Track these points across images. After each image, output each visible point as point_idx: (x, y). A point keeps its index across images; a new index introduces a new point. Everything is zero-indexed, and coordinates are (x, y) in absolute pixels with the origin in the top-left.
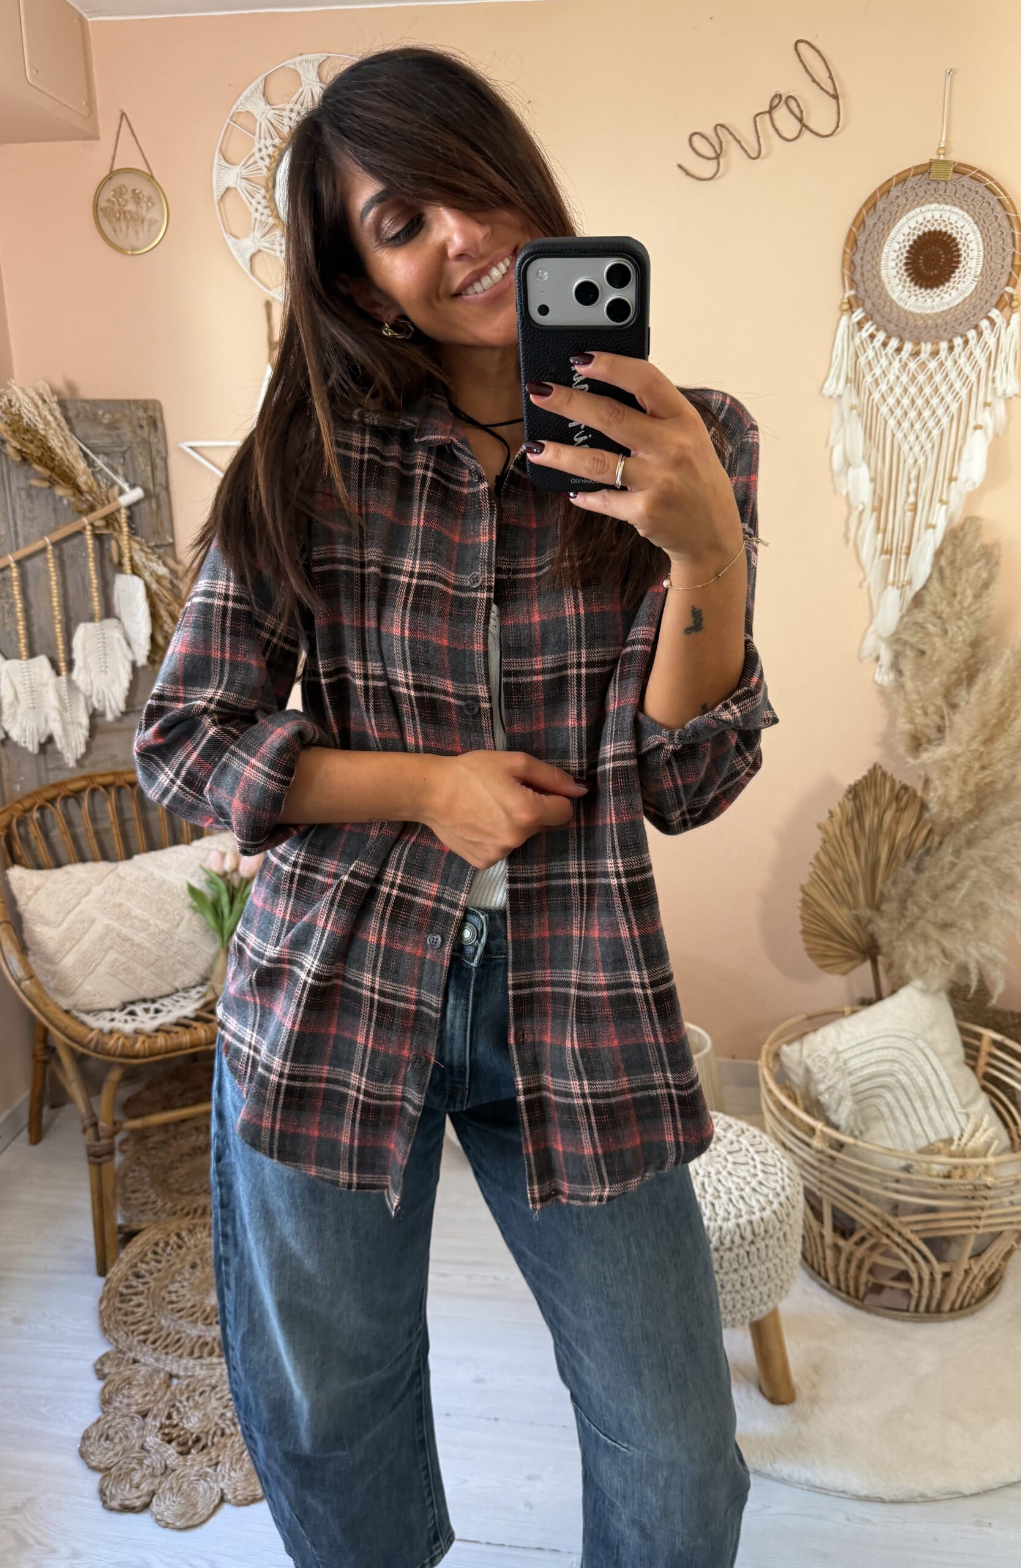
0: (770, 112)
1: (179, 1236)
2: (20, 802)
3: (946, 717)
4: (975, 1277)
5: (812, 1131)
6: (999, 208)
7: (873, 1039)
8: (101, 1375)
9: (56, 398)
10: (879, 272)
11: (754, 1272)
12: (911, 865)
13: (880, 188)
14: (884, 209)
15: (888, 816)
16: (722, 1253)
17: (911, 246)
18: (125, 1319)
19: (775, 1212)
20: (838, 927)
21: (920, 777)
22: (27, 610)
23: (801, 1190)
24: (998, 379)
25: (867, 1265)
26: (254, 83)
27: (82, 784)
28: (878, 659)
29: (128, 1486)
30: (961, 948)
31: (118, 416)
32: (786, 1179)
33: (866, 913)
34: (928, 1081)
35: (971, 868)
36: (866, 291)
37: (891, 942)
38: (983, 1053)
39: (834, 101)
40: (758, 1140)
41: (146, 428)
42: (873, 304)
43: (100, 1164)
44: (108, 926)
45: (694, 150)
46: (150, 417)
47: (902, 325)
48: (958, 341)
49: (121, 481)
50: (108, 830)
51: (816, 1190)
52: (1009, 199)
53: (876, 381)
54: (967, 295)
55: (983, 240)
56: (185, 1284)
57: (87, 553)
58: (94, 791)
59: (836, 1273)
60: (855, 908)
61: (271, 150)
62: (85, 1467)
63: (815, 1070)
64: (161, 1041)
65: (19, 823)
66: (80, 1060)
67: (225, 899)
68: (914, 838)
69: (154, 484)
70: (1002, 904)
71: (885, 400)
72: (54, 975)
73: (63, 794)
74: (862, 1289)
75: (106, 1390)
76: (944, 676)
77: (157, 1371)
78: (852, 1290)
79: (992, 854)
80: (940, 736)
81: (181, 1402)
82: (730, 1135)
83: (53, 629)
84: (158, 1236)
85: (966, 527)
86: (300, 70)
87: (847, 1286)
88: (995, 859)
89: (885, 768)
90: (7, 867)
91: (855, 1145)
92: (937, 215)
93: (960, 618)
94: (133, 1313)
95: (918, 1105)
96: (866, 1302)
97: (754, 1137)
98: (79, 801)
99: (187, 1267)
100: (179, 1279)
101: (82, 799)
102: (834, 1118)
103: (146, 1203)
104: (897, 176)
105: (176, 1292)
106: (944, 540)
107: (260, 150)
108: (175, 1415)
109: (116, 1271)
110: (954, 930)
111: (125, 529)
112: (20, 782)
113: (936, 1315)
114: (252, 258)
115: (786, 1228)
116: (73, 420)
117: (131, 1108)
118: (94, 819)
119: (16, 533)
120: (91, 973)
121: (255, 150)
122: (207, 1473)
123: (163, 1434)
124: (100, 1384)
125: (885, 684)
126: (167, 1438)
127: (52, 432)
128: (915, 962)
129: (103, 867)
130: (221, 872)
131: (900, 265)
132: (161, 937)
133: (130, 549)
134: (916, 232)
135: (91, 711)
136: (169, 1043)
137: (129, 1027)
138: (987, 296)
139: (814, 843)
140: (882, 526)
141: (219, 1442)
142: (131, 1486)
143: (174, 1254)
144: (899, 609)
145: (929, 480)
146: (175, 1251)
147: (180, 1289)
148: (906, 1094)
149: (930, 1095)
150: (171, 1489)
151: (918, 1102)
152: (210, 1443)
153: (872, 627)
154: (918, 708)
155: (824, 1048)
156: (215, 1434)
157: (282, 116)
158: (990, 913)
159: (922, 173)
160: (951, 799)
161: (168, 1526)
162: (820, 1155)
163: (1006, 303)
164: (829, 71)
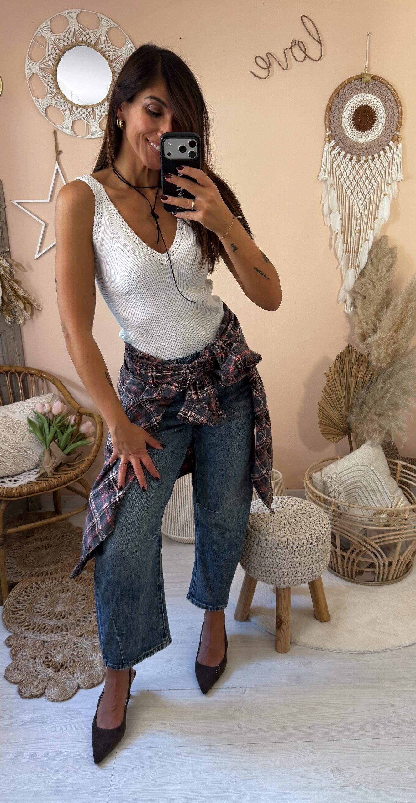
0: (291, 48)
1: (37, 583)
3: (377, 324)
4: (402, 563)
5: (330, 503)
6: (391, 96)
7: (352, 467)
8: (8, 645)
10: (341, 124)
12: (364, 390)
13: (340, 85)
14: (342, 95)
15: (354, 369)
16: (299, 548)
17: (354, 112)
18: (16, 621)
19: (320, 530)
20: (334, 421)
21: (366, 350)
24: (393, 173)
25: (356, 562)
26: (45, 22)
28: (345, 301)
29: (32, 687)
30: (387, 424)
32: (323, 518)
33: (345, 413)
35: (391, 388)
36: (336, 132)
37: (356, 426)
38: (398, 471)
39: (319, 45)
42: (339, 139)
45: (257, 64)
47: (352, 148)
48: (376, 156)
51: (335, 532)
52: (395, 92)
53: (342, 173)
54: (379, 135)
55: (385, 110)
56: (44, 604)
59: (343, 569)
60: (341, 411)
61: (54, 56)
62: (8, 683)
63: (328, 482)
64: (25, 489)
67: (46, 426)
68: (365, 378)
70: (405, 402)
71: (346, 182)
74: (354, 574)
75: (13, 651)
76: (375, 307)
77: (37, 640)
78: (350, 575)
79: (400, 380)
80: (374, 333)
81: (51, 651)
82: (297, 503)
84: (27, 585)
85: (382, 240)
86: (67, 17)
87: (348, 573)
88: (401, 383)
89: (353, 347)
92: (366, 98)
93: (381, 281)
94: (19, 618)
95: (372, 495)
96: (357, 579)
99: (43, 597)
103: (16, 573)
104: (348, 80)
105: (40, 608)
106: (372, 246)
107: (49, 55)
108: (49, 657)
109: (8, 602)
110: (384, 416)
113: (386, 582)
114: (46, 109)
121: (47, 55)
122: (70, 677)
123: (45, 665)
124: (9, 650)
125: (349, 312)
126: (47, 666)
128: (368, 433)
130: (43, 413)
131: (350, 120)
132: (15, 445)
134: (357, 106)
136: (29, 490)
138: (388, 136)
139: (323, 382)
140: (346, 240)
141: (73, 665)
142: (34, 687)
143: (35, 592)
144: (354, 278)
145: (366, 218)
146: (36, 591)
147: (41, 607)
148: (367, 490)
149: (377, 490)
150: (53, 685)
151: (373, 493)
152: (69, 666)
153: (343, 287)
154: (364, 322)
155: (331, 473)
156: (70, 662)
157: (60, 39)
158: (400, 407)
159: (359, 79)
160: (381, 358)
161: (54, 701)
162: (334, 514)
163: (396, 139)
164: (317, 30)
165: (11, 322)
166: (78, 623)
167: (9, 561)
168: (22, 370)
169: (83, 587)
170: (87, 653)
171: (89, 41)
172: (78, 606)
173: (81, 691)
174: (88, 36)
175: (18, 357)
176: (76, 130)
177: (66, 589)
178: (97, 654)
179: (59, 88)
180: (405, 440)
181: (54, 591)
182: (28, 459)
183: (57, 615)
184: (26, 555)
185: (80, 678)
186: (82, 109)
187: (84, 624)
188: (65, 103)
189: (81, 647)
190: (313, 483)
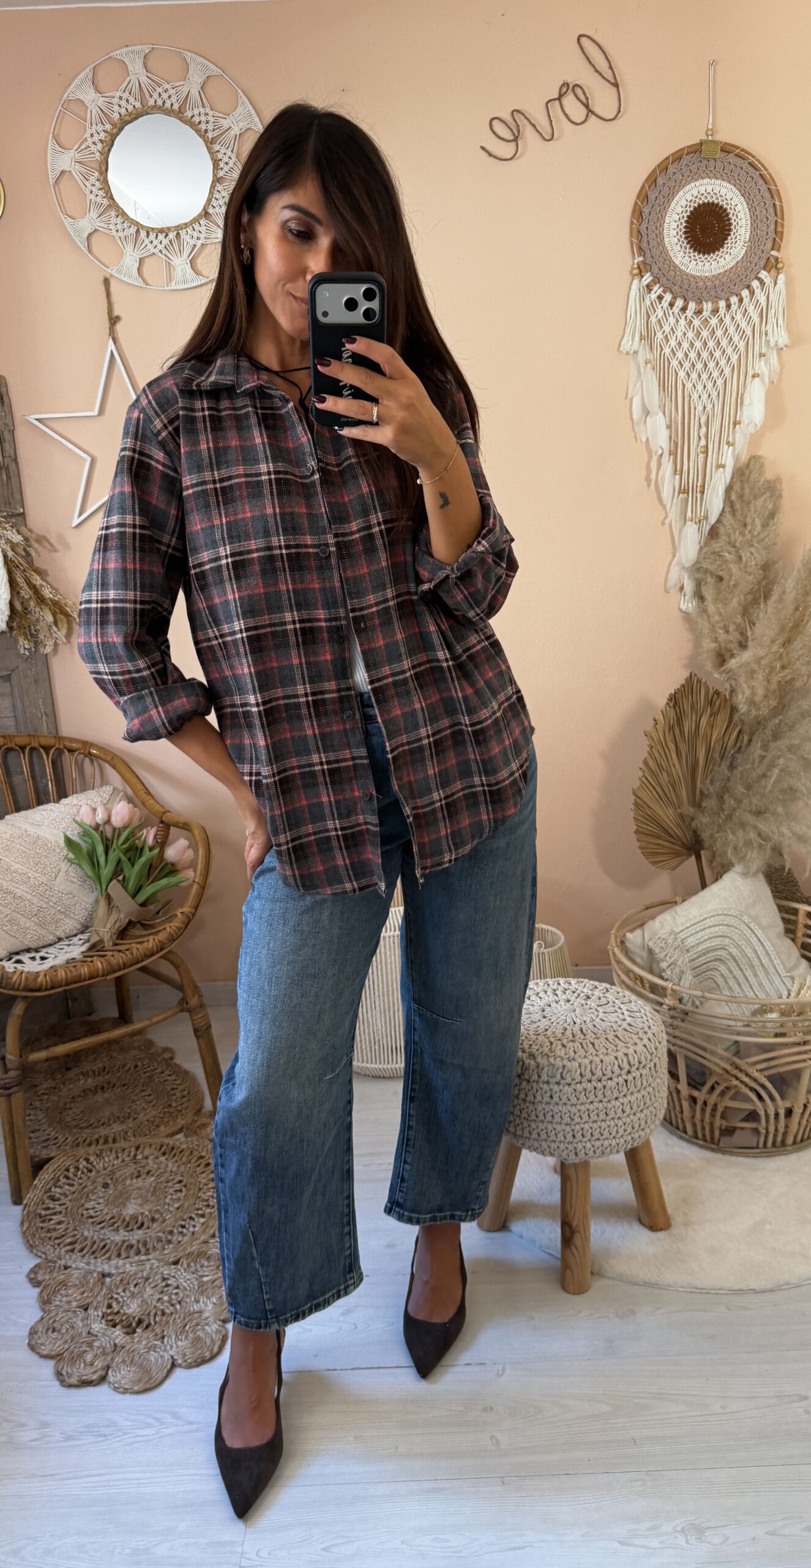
0: (559, 99)
1: (87, 1160)
3: (747, 632)
5: (663, 992)
6: (761, 182)
7: (705, 919)
8: (34, 1282)
10: (663, 240)
12: (725, 764)
13: (659, 166)
14: (664, 184)
15: (704, 721)
16: (604, 1083)
17: (688, 217)
18: (49, 1235)
19: (645, 1046)
20: (667, 827)
21: (727, 684)
24: (770, 332)
25: (720, 1110)
26: (85, 72)
28: (682, 588)
29: (82, 1365)
30: (775, 829)
33: (689, 810)
35: (779, 757)
36: (653, 257)
37: (711, 836)
38: (800, 926)
39: (615, 89)
42: (660, 269)
43: (9, 1095)
45: (494, 133)
47: (686, 286)
48: (734, 300)
52: (770, 174)
53: (666, 337)
54: (738, 259)
55: (749, 211)
56: (101, 1201)
59: (693, 1123)
60: (679, 808)
61: (103, 135)
62: (36, 1358)
63: (657, 950)
64: (62, 974)
67: (100, 849)
68: (726, 739)
69: (4, 457)
70: (808, 784)
71: (674, 354)
74: (716, 1134)
75: (44, 1294)
76: (742, 597)
77: (90, 1273)
78: (708, 1136)
79: (797, 742)
80: (742, 646)
81: (118, 1294)
84: (67, 1163)
85: (751, 465)
86: (126, 61)
87: (704, 1133)
88: (798, 748)
89: (699, 677)
92: (709, 189)
93: (752, 546)
94: (55, 1230)
95: (749, 973)
96: (721, 1145)
99: (100, 1188)
103: (47, 1140)
104: (672, 154)
105: (93, 1208)
106: (732, 478)
107: (92, 135)
108: (114, 1305)
109: (30, 1197)
110: (766, 815)
113: (782, 1149)
114: (88, 237)
121: (88, 135)
122: (155, 1345)
123: (107, 1321)
124: (36, 1291)
125: (690, 610)
126: (111, 1323)
128: (735, 849)
130: (93, 824)
131: (681, 233)
132: (41, 889)
134: (692, 204)
137: (21, 971)
138: (756, 260)
139: (641, 749)
140: (679, 467)
141: (161, 1321)
142: (85, 1365)
143: (85, 1178)
144: (697, 541)
145: (719, 422)
146: (86, 1175)
147: (96, 1206)
148: (738, 965)
149: (758, 964)
150: (124, 1362)
151: (749, 971)
152: (152, 1323)
153: (676, 559)
154: (720, 628)
155: (663, 931)
156: (156, 1314)
157: (112, 104)
158: (799, 794)
159: (695, 152)
160: (758, 699)
161: (126, 1391)
162: (672, 1013)
163: (773, 265)
164: (609, 62)
165: (29, 650)
166: (169, 1237)
167: (32, 1117)
168: (52, 741)
169: (178, 1167)
170: (188, 1296)
171: (168, 105)
172: (169, 1204)
173: (178, 1373)
174: (165, 96)
175: (44, 718)
176: (146, 275)
177: (144, 1171)
178: (208, 1298)
179: (112, 198)
181: (121, 1176)
182: (67, 916)
183: (128, 1223)
184: (66, 1104)
185: (176, 1346)
186: (157, 236)
187: (180, 1239)
188: (125, 225)
189: (175, 1284)
190: (627, 952)
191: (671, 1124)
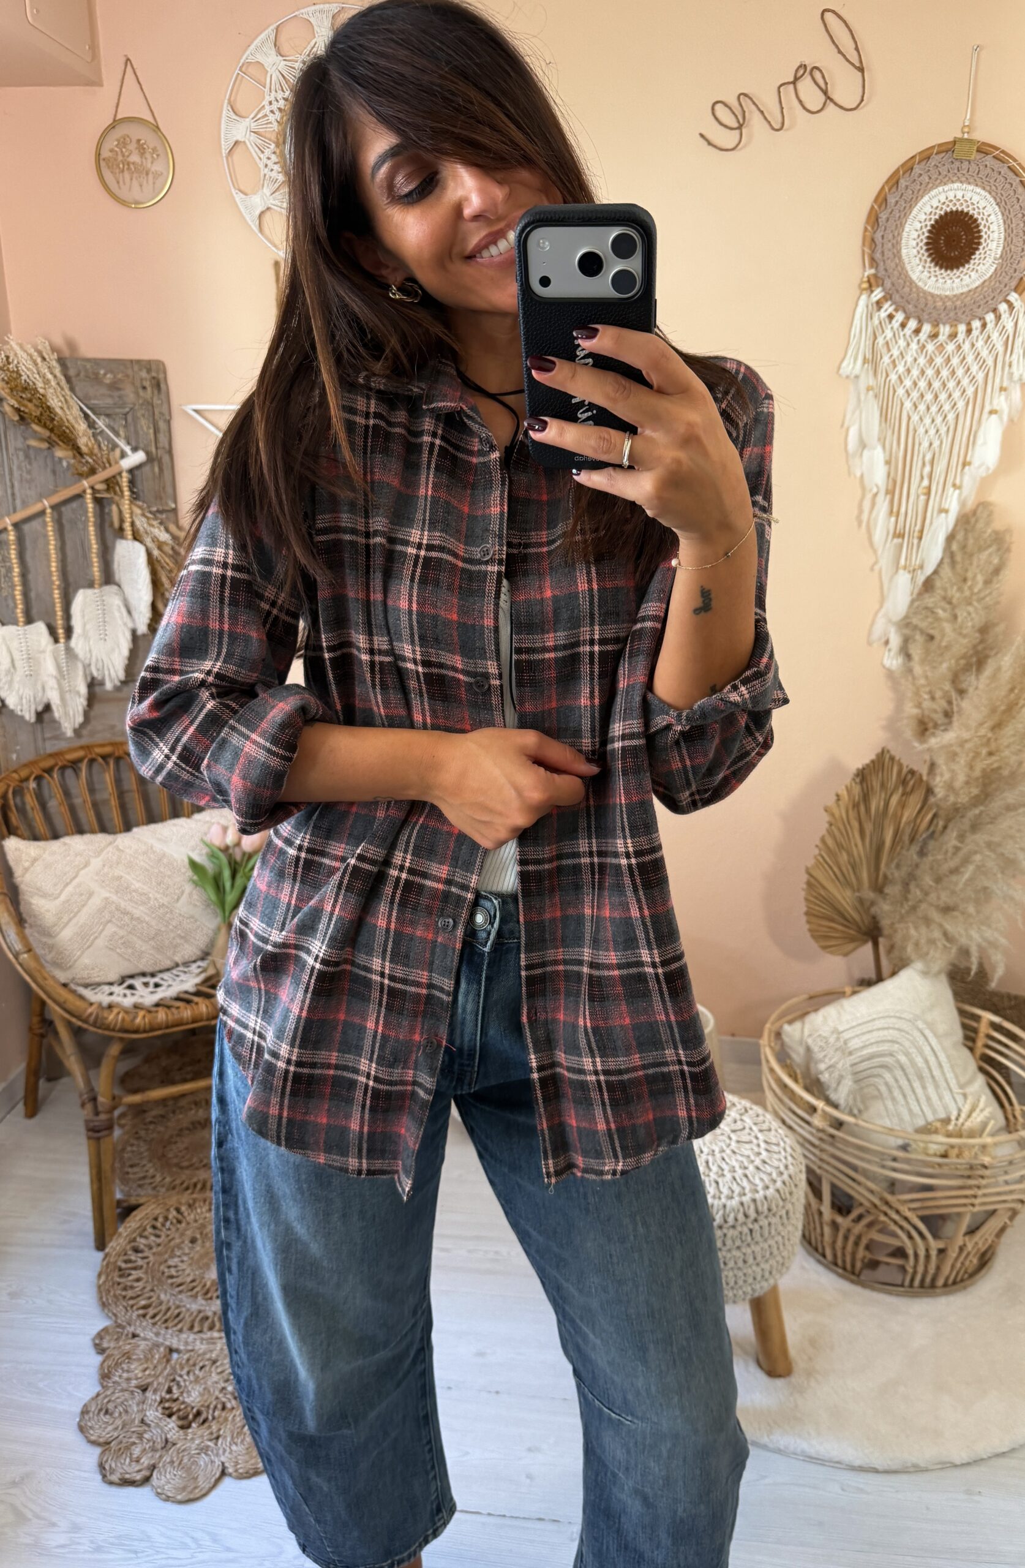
0: (794, 83)
1: (178, 1210)
2: (15, 771)
3: (955, 702)
4: (968, 1254)
5: (813, 1109)
7: (874, 1020)
8: (100, 1350)
9: (55, 356)
10: (899, 251)
11: (757, 1249)
12: (915, 848)
13: (903, 165)
14: (907, 187)
15: (895, 800)
17: (932, 226)
18: (124, 1293)
19: (778, 1191)
20: (842, 909)
21: (925, 762)
22: (24, 575)
23: (804, 1169)
24: (1015, 364)
25: (864, 1241)
26: (266, 33)
27: (81, 753)
28: (887, 642)
29: (128, 1460)
30: (963, 932)
31: (120, 376)
32: (789, 1158)
33: (870, 895)
34: (927, 1062)
35: (976, 852)
36: (886, 270)
37: (893, 924)
38: (981, 1035)
39: (860, 74)
40: (761, 1118)
41: (149, 389)
42: (893, 284)
43: (98, 1139)
44: (106, 899)
45: (717, 119)
46: (154, 378)
47: (922, 306)
48: (976, 324)
49: (122, 444)
50: (106, 802)
51: (815, 1168)
53: (894, 362)
54: (986, 278)
55: (1005, 222)
56: (185, 1258)
57: (87, 517)
58: (92, 761)
59: (834, 1249)
60: (859, 890)
61: (282, 104)
62: (84, 1441)
63: (816, 1049)
64: (161, 1016)
65: (14, 793)
66: (77, 1033)
67: (227, 874)
68: (918, 821)
69: (157, 448)
70: (1005, 888)
71: (901, 382)
72: (51, 948)
73: (60, 764)
74: (859, 1265)
75: (106, 1365)
76: (953, 661)
77: (157, 1345)
78: (849, 1266)
79: (997, 839)
80: (946, 721)
81: (182, 1376)
82: (734, 1114)
83: (51, 595)
84: (157, 1212)
85: (979, 512)
86: (312, 20)
87: (844, 1261)
88: (999, 845)
89: (893, 753)
90: (3, 838)
91: (856, 1125)
92: (959, 195)
93: (970, 604)
94: (132, 1287)
95: (917, 1085)
96: (862, 1277)
97: (758, 1116)
98: (77, 771)
99: (187, 1242)
100: (178, 1253)
101: (80, 769)
102: (833, 1096)
103: (144, 1178)
104: (920, 153)
105: (176, 1267)
106: (956, 525)
107: (270, 103)
108: (175, 1389)
109: (115, 1245)
110: (955, 913)
111: (127, 493)
112: (16, 751)
113: (930, 1291)
114: (260, 216)
115: (789, 1206)
116: (74, 379)
117: (128, 1081)
118: (92, 790)
119: (13, 494)
120: (89, 947)
121: (265, 102)
122: (208, 1447)
123: (164, 1408)
124: (99, 1359)
125: (894, 668)
126: (167, 1412)
127: (51, 391)
128: (917, 944)
129: (101, 838)
130: (222, 846)
131: (921, 244)
132: (161, 911)
133: (132, 513)
134: (938, 212)
135: (89, 679)
136: (170, 1017)
137: (128, 1001)
138: (1006, 280)
139: (821, 826)
140: (895, 509)
141: (219, 1417)
142: (131, 1460)
143: (173, 1229)
144: (909, 593)
145: (944, 462)
146: (174, 1226)
147: (180, 1264)
148: (906, 1075)
149: (928, 1075)
150: (172, 1462)
151: (918, 1083)
152: (211, 1417)
153: (883, 611)
154: (926, 693)
155: (825, 1028)
156: (215, 1408)
158: (994, 897)
159: (947, 152)
160: (958, 784)
161: (168, 1499)
162: (820, 1134)
164: (856, 43)
180: (1000, 972)
183: (209, 1289)
184: (172, 1137)
185: (230, 1451)
191: (810, 1243)
